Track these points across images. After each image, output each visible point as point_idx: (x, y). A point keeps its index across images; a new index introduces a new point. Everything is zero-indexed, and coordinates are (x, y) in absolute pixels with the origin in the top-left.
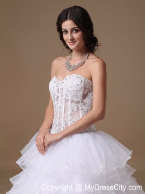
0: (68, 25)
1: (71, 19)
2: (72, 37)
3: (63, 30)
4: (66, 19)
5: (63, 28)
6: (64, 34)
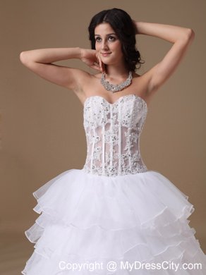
0: (103, 30)
1: (107, 22)
2: (107, 46)
3: (96, 37)
4: (101, 22)
5: (96, 33)
6: (97, 43)
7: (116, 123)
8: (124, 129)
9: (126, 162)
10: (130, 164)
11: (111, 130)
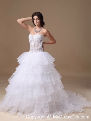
4: (35, 15)
6: (34, 20)
7: (34, 40)
8: (35, 42)
9: (35, 50)
10: (36, 50)
11: (32, 42)
